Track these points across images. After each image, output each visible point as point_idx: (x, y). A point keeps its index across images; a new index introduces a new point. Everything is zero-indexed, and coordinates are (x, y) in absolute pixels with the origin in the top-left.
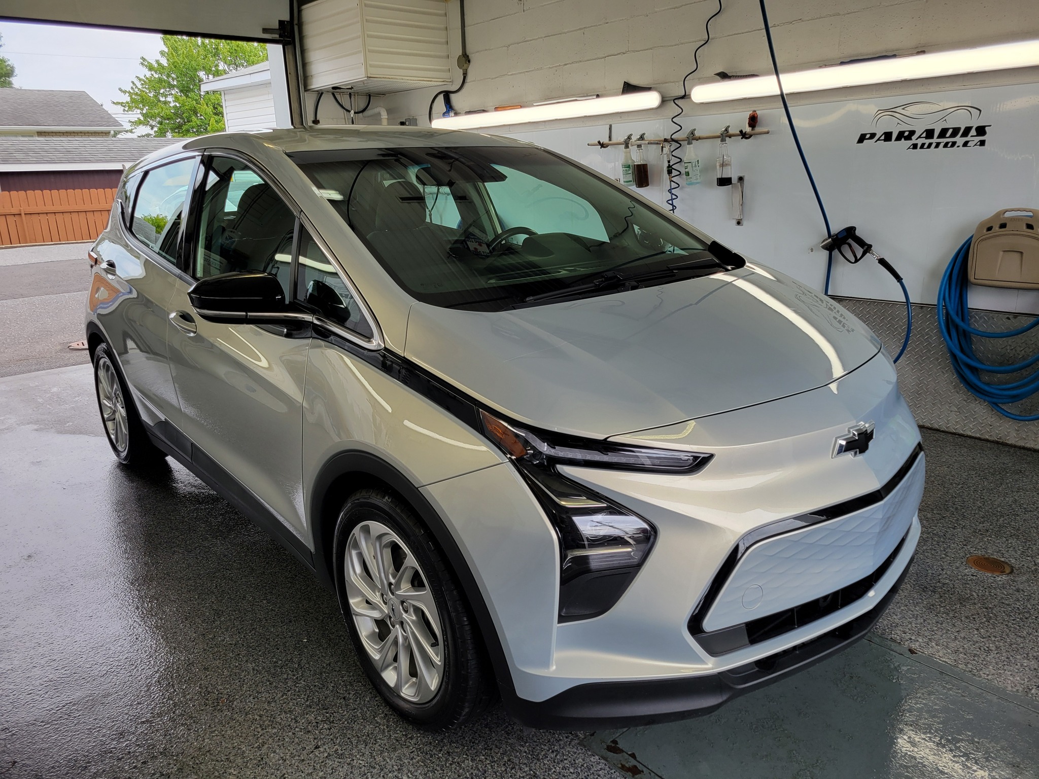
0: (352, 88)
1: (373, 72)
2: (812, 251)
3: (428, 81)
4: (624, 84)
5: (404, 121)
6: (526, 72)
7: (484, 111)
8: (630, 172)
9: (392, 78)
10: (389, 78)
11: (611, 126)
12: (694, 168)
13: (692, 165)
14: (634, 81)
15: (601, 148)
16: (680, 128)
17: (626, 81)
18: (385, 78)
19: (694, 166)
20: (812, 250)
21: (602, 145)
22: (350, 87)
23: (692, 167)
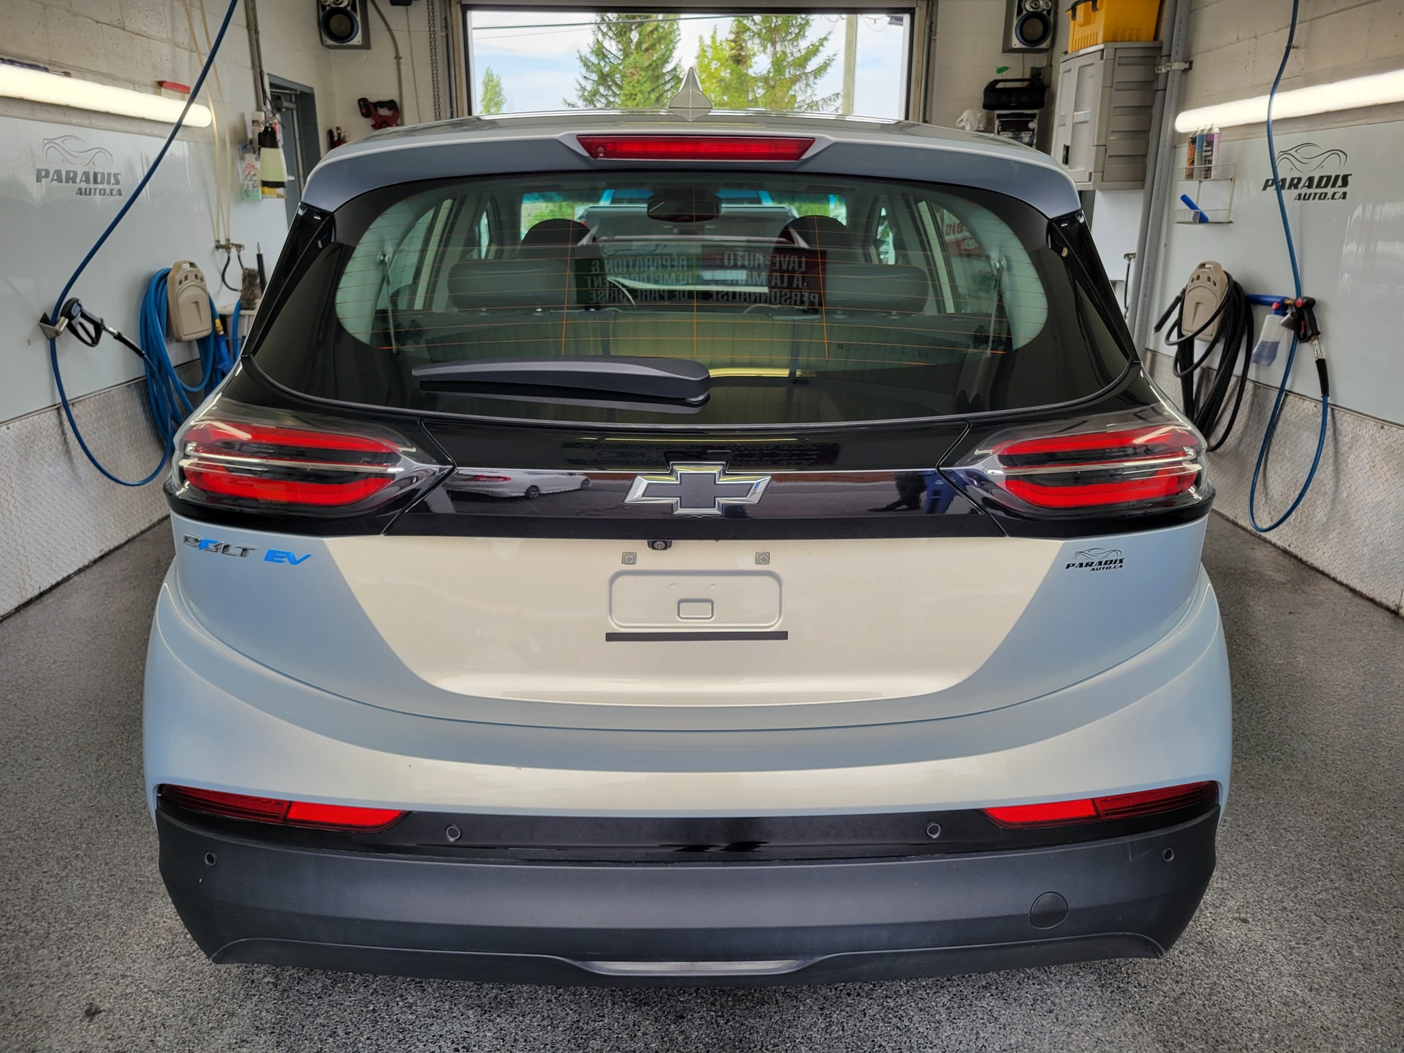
2: (30, 344)
20: (29, 342)
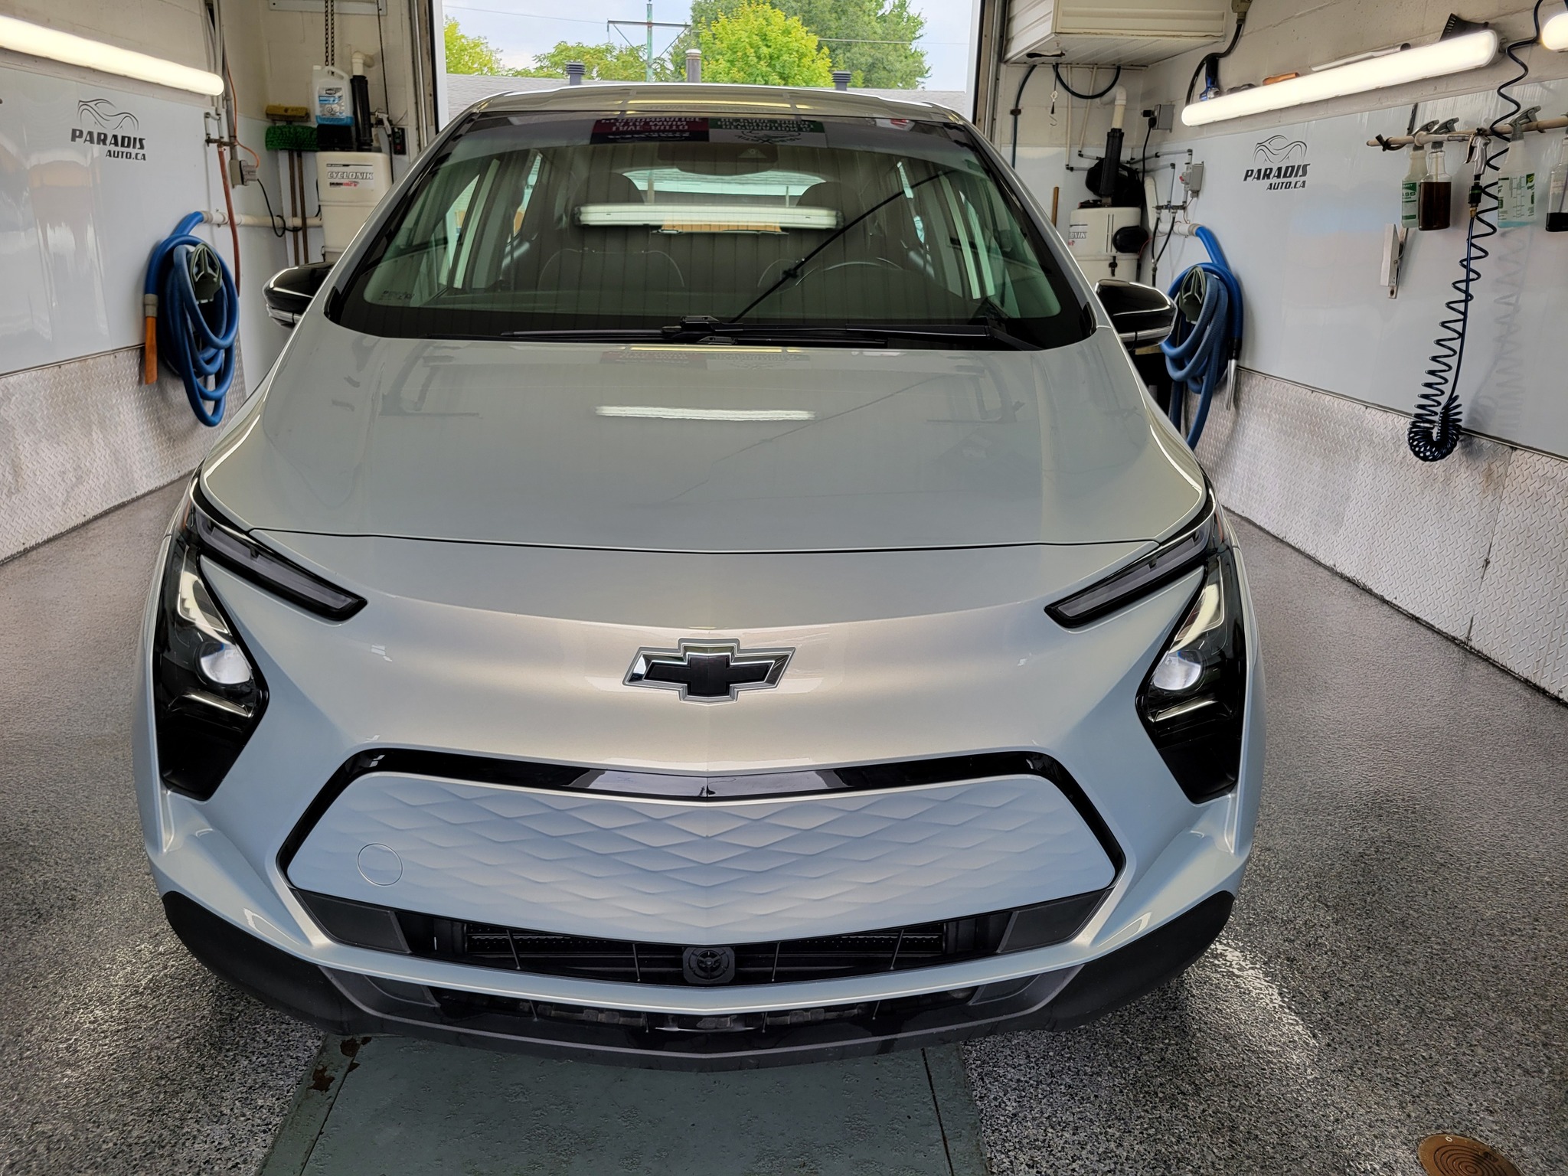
0: (1062, 54)
1: (1069, 24)
3: (1174, 36)
4: (1450, 19)
5: (1152, 109)
6: (1320, 8)
7: (1251, 86)
8: (1415, 197)
9: (1101, 34)
10: (1096, 34)
11: (1416, 106)
12: (1514, 191)
13: (1511, 184)
14: (1467, 14)
15: (1384, 150)
16: (1516, 108)
17: (1455, 13)
18: (1089, 33)
19: (1515, 185)
21: (1387, 145)
22: (1059, 52)
23: (1511, 189)
